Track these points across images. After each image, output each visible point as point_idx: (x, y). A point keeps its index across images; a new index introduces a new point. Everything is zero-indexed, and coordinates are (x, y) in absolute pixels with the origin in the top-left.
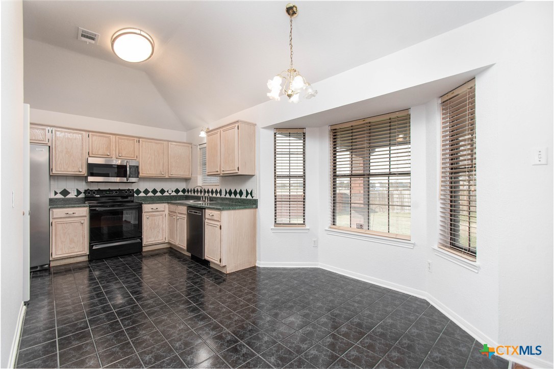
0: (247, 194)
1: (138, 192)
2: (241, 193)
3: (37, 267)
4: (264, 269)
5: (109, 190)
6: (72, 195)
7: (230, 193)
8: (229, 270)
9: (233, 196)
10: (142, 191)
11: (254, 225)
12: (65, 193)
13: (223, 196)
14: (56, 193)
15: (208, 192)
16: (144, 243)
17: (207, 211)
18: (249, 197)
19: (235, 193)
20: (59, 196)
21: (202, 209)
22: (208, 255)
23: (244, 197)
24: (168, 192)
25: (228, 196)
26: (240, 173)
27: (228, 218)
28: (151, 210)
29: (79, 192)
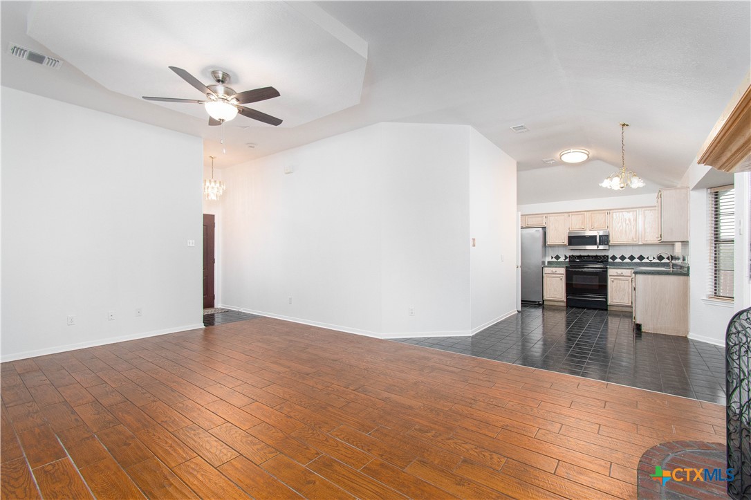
1: (614, 258)
3: (535, 302)
5: (588, 256)
6: (562, 259)
8: (644, 329)
10: (618, 257)
11: (684, 294)
12: (557, 257)
14: (552, 258)
16: (609, 303)
20: (554, 260)
24: (648, 258)
27: (643, 281)
28: (616, 274)
29: (566, 257)
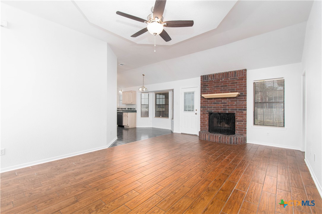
0: (134, 109)
2: (132, 109)
4: (139, 128)
7: (129, 109)
8: (130, 127)
9: (130, 110)
11: (136, 117)
13: (126, 110)
15: (123, 109)
17: (124, 113)
18: (134, 110)
19: (130, 109)
21: (122, 113)
22: (124, 124)
23: (133, 110)
25: (128, 110)
26: (132, 104)
27: (130, 114)
